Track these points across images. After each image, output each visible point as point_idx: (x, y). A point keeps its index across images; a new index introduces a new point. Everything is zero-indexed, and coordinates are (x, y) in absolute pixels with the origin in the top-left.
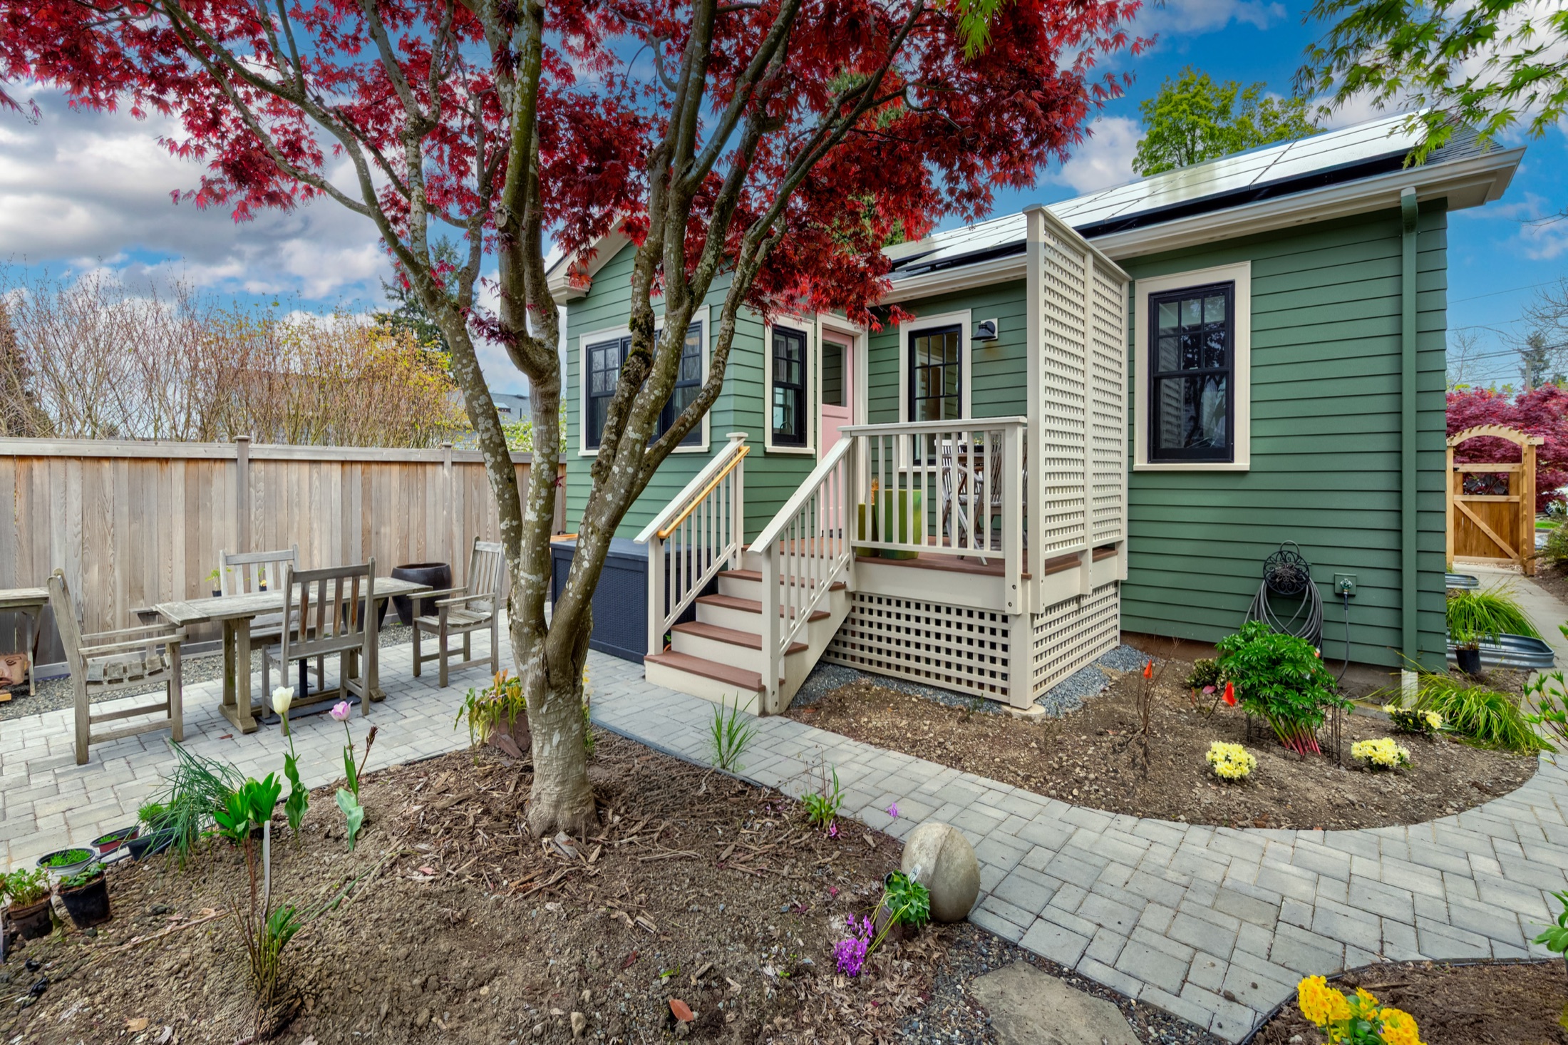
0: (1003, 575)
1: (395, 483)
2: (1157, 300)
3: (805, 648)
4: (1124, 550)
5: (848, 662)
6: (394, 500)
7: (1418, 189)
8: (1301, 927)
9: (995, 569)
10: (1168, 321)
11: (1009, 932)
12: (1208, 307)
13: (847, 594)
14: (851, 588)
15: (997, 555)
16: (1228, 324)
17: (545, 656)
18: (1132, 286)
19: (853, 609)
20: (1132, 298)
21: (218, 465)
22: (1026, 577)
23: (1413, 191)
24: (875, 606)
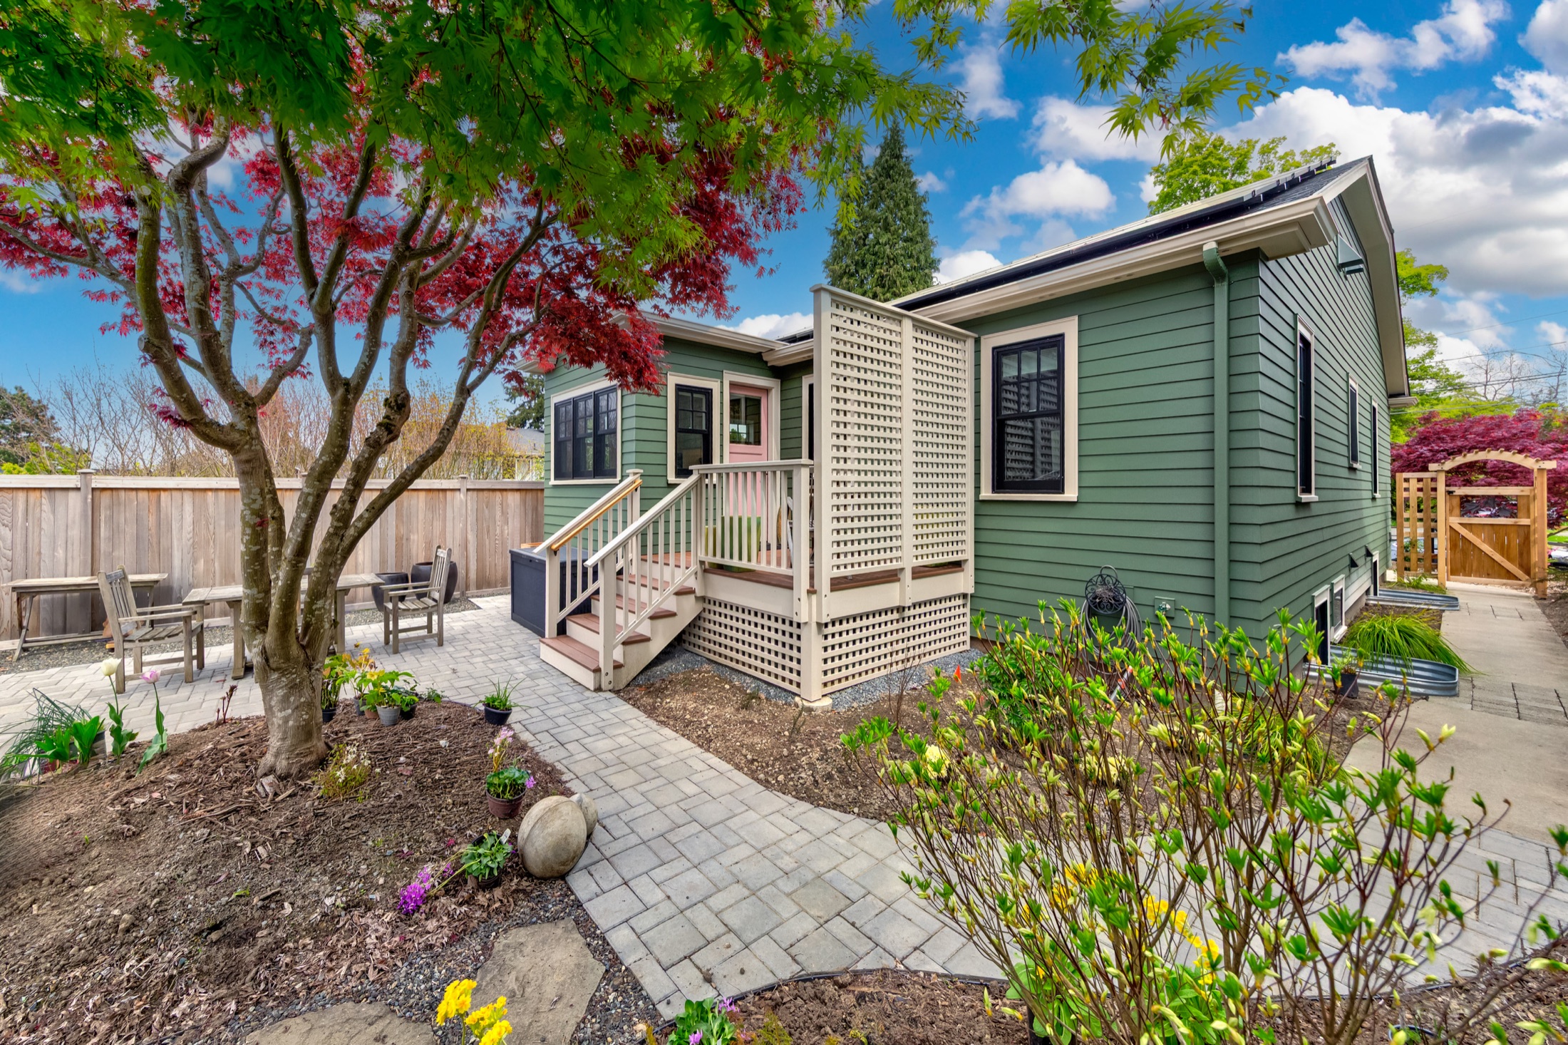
0: (791, 588)
1: (422, 504)
2: (1000, 354)
3: (648, 640)
4: (970, 567)
5: (701, 651)
6: (421, 516)
7: (1219, 243)
8: (853, 924)
9: (786, 583)
10: (1009, 372)
11: (582, 895)
12: (1043, 358)
13: (697, 598)
14: (699, 593)
15: (789, 572)
16: (1059, 374)
17: (264, 648)
18: (977, 341)
19: (704, 610)
20: (978, 352)
21: (288, 493)
22: (811, 592)
23: (1214, 245)
24: (718, 609)
